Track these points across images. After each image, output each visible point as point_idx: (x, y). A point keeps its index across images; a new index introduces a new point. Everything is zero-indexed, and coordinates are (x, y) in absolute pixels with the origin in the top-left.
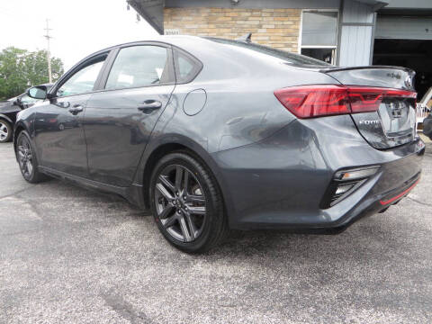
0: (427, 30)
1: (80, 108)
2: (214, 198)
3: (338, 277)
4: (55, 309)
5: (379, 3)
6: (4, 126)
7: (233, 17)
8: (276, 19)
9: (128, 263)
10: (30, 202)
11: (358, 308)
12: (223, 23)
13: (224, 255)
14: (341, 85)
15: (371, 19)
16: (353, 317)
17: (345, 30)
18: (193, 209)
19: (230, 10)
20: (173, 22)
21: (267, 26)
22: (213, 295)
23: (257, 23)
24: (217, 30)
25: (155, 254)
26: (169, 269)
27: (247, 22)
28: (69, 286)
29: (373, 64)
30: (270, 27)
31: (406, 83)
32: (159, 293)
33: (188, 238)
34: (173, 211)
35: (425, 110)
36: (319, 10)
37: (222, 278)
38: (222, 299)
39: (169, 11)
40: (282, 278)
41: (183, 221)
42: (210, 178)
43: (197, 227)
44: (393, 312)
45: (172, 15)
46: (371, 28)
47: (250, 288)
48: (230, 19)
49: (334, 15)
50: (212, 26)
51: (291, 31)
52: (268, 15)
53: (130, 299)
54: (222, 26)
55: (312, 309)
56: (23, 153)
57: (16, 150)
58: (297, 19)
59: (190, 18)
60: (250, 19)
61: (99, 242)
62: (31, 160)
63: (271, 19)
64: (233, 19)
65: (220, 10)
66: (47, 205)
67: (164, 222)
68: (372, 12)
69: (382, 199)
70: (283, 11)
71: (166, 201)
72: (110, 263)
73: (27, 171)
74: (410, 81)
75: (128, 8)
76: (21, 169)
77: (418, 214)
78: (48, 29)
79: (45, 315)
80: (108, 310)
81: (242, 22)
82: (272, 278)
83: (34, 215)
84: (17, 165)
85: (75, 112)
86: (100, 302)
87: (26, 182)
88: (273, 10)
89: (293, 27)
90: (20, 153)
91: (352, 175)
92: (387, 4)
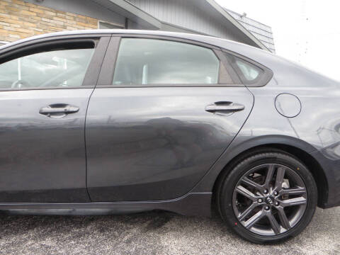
8: (78, 23)
12: (27, 16)
19: (33, 6)
23: (62, 24)
24: (20, 22)
27: (52, 21)
48: (35, 14)
50: (14, 17)
52: (72, 18)
54: (26, 19)
60: (55, 18)
63: (75, 22)
64: (38, 15)
65: (23, 4)
70: (84, 18)
81: (46, 20)
88: (75, 15)
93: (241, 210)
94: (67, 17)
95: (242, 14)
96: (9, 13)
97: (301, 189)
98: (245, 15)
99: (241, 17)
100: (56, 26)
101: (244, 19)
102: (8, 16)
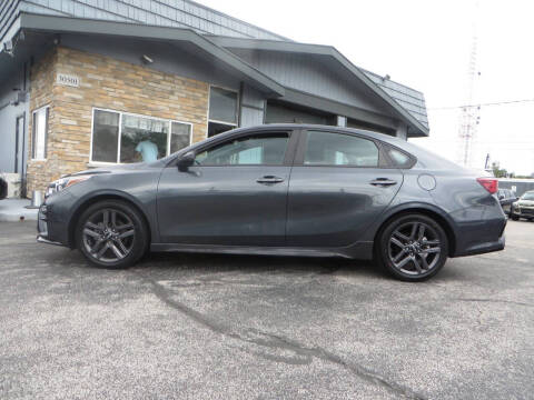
7: (144, 77)
8: (188, 88)
15: (262, 104)
17: (244, 110)
19: (141, 68)
20: (71, 67)
21: (179, 94)
23: (169, 88)
27: (159, 86)
30: (182, 95)
36: (224, 89)
39: (66, 51)
45: (69, 57)
46: (262, 113)
48: (141, 78)
51: (201, 103)
52: (180, 82)
58: (205, 92)
59: (94, 67)
60: (163, 83)
65: (130, 66)
68: (263, 98)
70: (194, 81)
81: (154, 85)
88: (184, 79)
89: (203, 100)
93: (394, 256)
94: (176, 81)
95: (384, 76)
96: (115, 77)
97: (437, 241)
98: (388, 77)
99: (383, 80)
100: (163, 91)
101: (387, 83)
102: (113, 80)
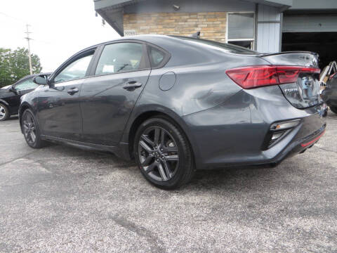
0: (320, 25)
1: (76, 90)
2: (185, 148)
3: (274, 199)
4: (81, 229)
5: (284, 6)
6: (2, 108)
7: (176, 20)
9: (124, 198)
10: (38, 161)
11: (291, 217)
12: (168, 24)
13: (191, 189)
14: (272, 65)
15: (279, 18)
16: (289, 223)
17: (260, 26)
18: (168, 157)
19: (173, 14)
20: (131, 25)
21: (202, 26)
22: (190, 215)
23: (194, 23)
25: (141, 191)
26: (154, 200)
28: (85, 214)
29: (282, 51)
30: (204, 26)
31: (314, 63)
32: (151, 215)
33: (165, 178)
34: (153, 160)
35: (322, 84)
36: (240, 12)
37: (193, 204)
38: (197, 217)
39: (127, 16)
40: (235, 202)
41: (161, 167)
42: (181, 134)
43: (172, 170)
44: (315, 219)
45: (129, 19)
46: (279, 24)
47: (214, 209)
48: (174, 21)
49: (252, 16)
51: (220, 29)
53: (132, 220)
54: (168, 26)
55: (259, 219)
56: (27, 126)
57: (21, 124)
58: (224, 19)
59: (143, 22)
60: (189, 20)
61: (98, 186)
62: (34, 131)
63: (205, 20)
64: (176, 21)
65: (166, 15)
66: (52, 162)
67: (146, 168)
68: (280, 12)
69: (303, 143)
70: (213, 13)
71: (147, 153)
72: (111, 198)
73: (31, 139)
74: (316, 61)
75: (97, 15)
76: (26, 138)
77: (324, 158)
78: (28, 33)
79: (75, 232)
80: (118, 227)
81: (183, 23)
82: (228, 202)
83: (44, 170)
84: (22, 136)
85: (72, 93)
86: (111, 223)
87: (30, 148)
88: (205, 14)
89: (221, 25)
90: (25, 126)
91: (282, 126)
92: (290, 6)
94: (199, 17)
100: (190, 26)
